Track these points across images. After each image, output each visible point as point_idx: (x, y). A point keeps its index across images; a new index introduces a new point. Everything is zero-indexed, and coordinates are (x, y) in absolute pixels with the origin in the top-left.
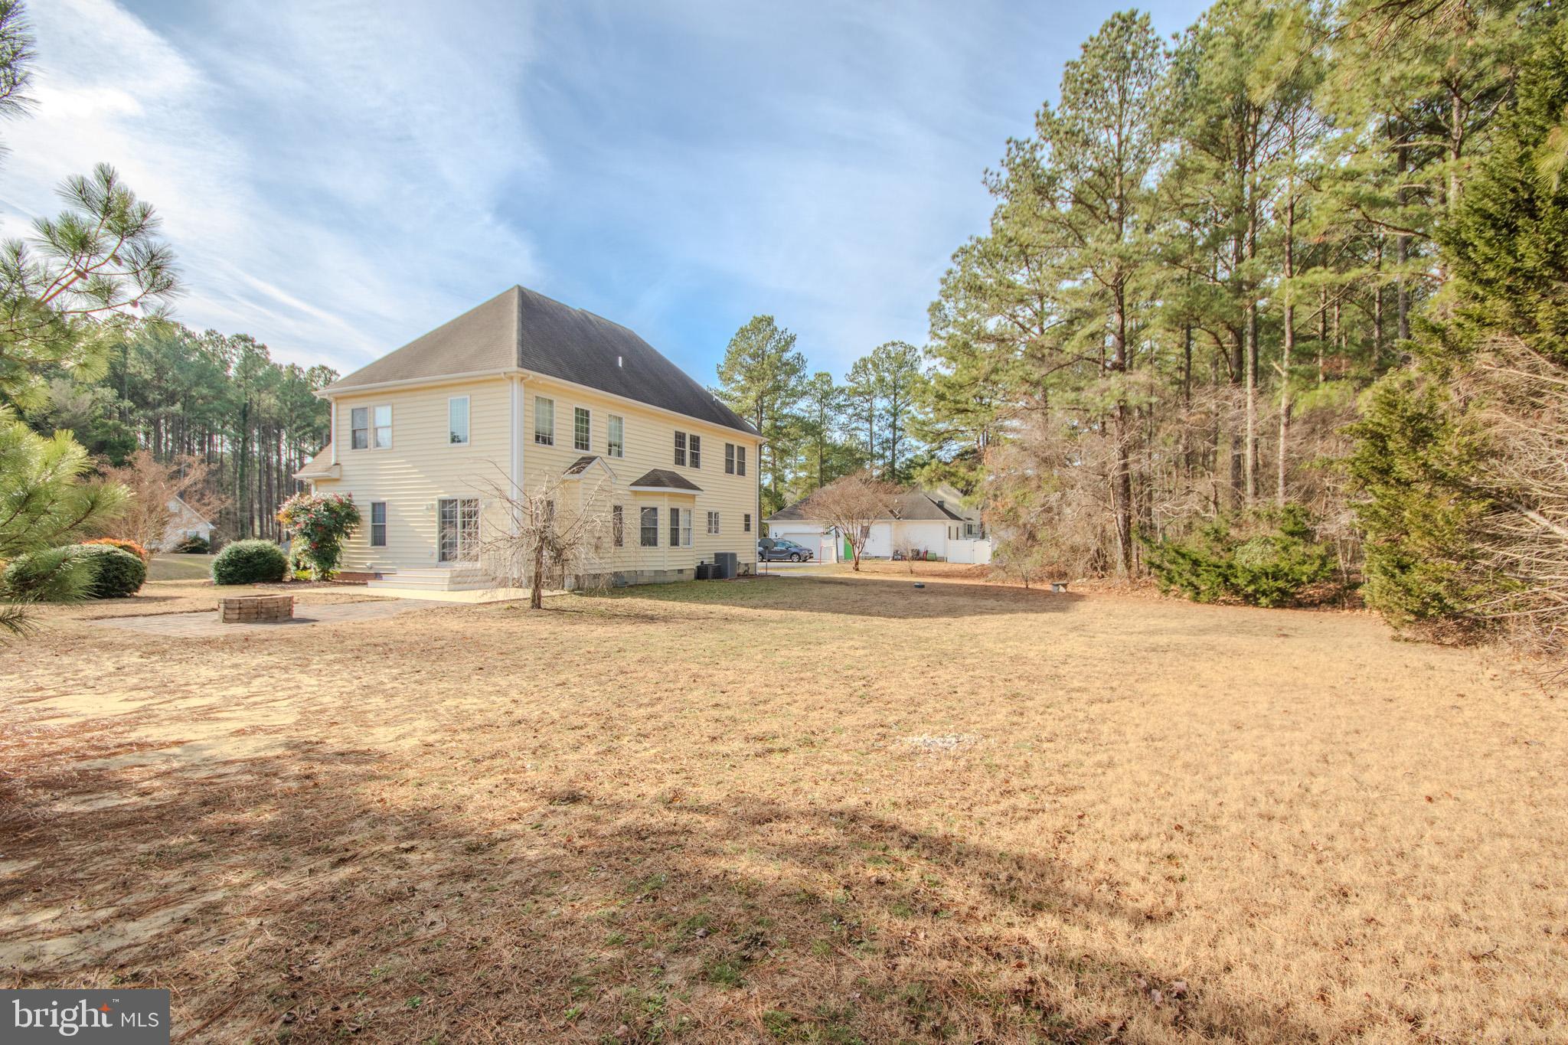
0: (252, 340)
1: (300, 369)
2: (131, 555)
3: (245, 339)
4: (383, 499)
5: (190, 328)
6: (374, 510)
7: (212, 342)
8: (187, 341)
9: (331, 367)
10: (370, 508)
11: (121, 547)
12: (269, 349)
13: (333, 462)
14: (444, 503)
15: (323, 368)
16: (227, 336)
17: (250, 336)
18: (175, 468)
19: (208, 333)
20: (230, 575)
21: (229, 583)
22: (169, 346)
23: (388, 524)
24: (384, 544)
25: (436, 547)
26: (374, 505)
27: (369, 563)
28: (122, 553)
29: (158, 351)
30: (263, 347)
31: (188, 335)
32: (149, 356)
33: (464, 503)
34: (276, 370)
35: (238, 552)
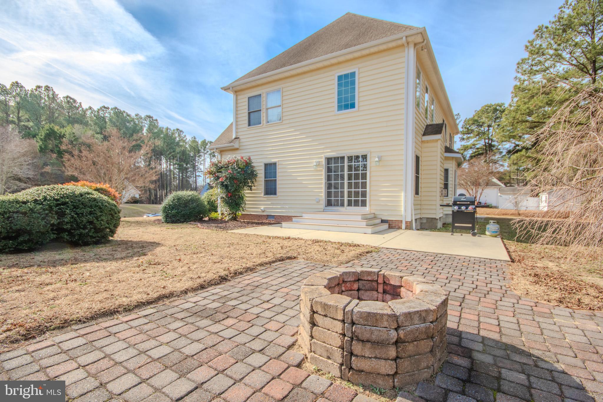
0: (152, 118)
1: (170, 129)
2: (105, 198)
3: (150, 117)
4: (273, 161)
5: (129, 113)
6: (266, 169)
7: (138, 119)
8: (128, 117)
9: (181, 129)
10: (263, 168)
11: (97, 190)
12: (159, 121)
13: (234, 137)
14: (329, 160)
15: (178, 130)
16: (143, 116)
17: (151, 115)
18: (134, 143)
19: (136, 115)
20: (174, 216)
21: (173, 222)
22: (122, 119)
23: (278, 178)
24: (275, 194)
25: (323, 195)
26: (266, 165)
27: (262, 208)
28: (96, 195)
29: (118, 122)
30: (156, 120)
31: (128, 115)
32: (114, 123)
33: (350, 159)
34: (161, 131)
35: (179, 199)
